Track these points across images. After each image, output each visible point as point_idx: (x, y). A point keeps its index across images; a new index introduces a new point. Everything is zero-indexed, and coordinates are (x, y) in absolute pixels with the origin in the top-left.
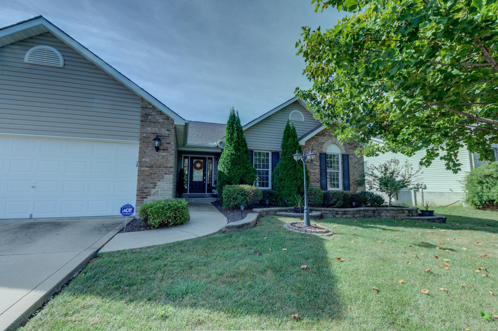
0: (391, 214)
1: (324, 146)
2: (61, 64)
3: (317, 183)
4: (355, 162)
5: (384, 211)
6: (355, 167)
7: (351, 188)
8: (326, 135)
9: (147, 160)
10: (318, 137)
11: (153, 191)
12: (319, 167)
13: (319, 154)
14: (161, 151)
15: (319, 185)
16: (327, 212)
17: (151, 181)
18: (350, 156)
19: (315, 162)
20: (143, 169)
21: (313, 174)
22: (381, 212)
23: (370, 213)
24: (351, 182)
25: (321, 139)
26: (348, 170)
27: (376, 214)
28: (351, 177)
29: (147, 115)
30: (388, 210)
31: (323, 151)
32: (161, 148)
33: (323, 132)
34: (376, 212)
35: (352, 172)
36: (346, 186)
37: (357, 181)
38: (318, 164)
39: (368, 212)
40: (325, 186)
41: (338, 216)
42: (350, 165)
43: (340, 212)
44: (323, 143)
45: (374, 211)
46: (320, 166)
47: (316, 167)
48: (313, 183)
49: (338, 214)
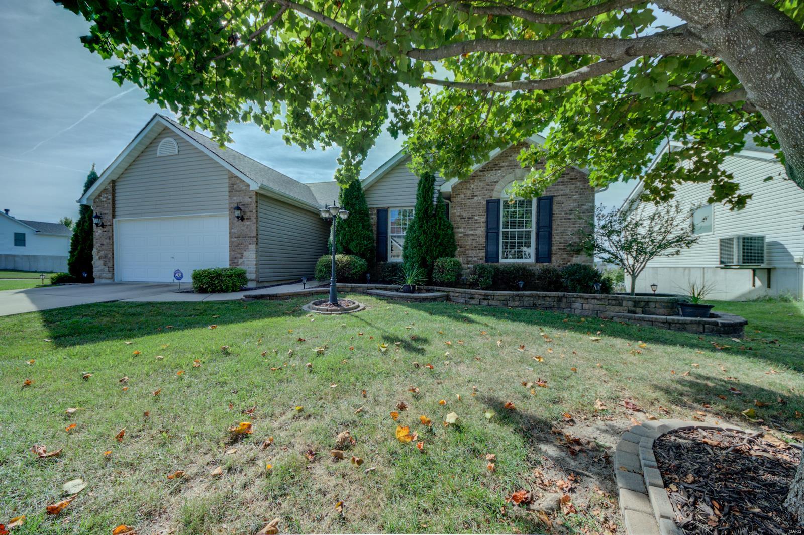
0: (592, 306)
1: (498, 187)
2: (177, 152)
3: (478, 251)
4: (570, 208)
5: (580, 300)
6: (570, 219)
7: (553, 259)
8: (503, 167)
9: (235, 230)
10: (486, 173)
11: (240, 261)
12: (484, 225)
13: (485, 203)
14: (246, 220)
15: (482, 254)
16: (457, 295)
17: (239, 251)
18: (556, 200)
19: (476, 218)
20: (233, 239)
21: (472, 237)
22: (574, 302)
23: (548, 302)
24: (554, 248)
25: (490, 176)
26: (550, 226)
27: (563, 305)
28: (556, 239)
29: (233, 185)
30: (588, 299)
31: (494, 196)
32: (245, 217)
33: (497, 162)
34: (564, 300)
35: (560, 230)
36: (544, 255)
37: (570, 245)
38: (483, 219)
39: (544, 300)
40: (495, 256)
41: (473, 302)
42: (555, 217)
43: (477, 296)
44: (496, 182)
45: (560, 299)
46: (487, 222)
47: (477, 225)
48: (470, 251)
49: (473, 298)
